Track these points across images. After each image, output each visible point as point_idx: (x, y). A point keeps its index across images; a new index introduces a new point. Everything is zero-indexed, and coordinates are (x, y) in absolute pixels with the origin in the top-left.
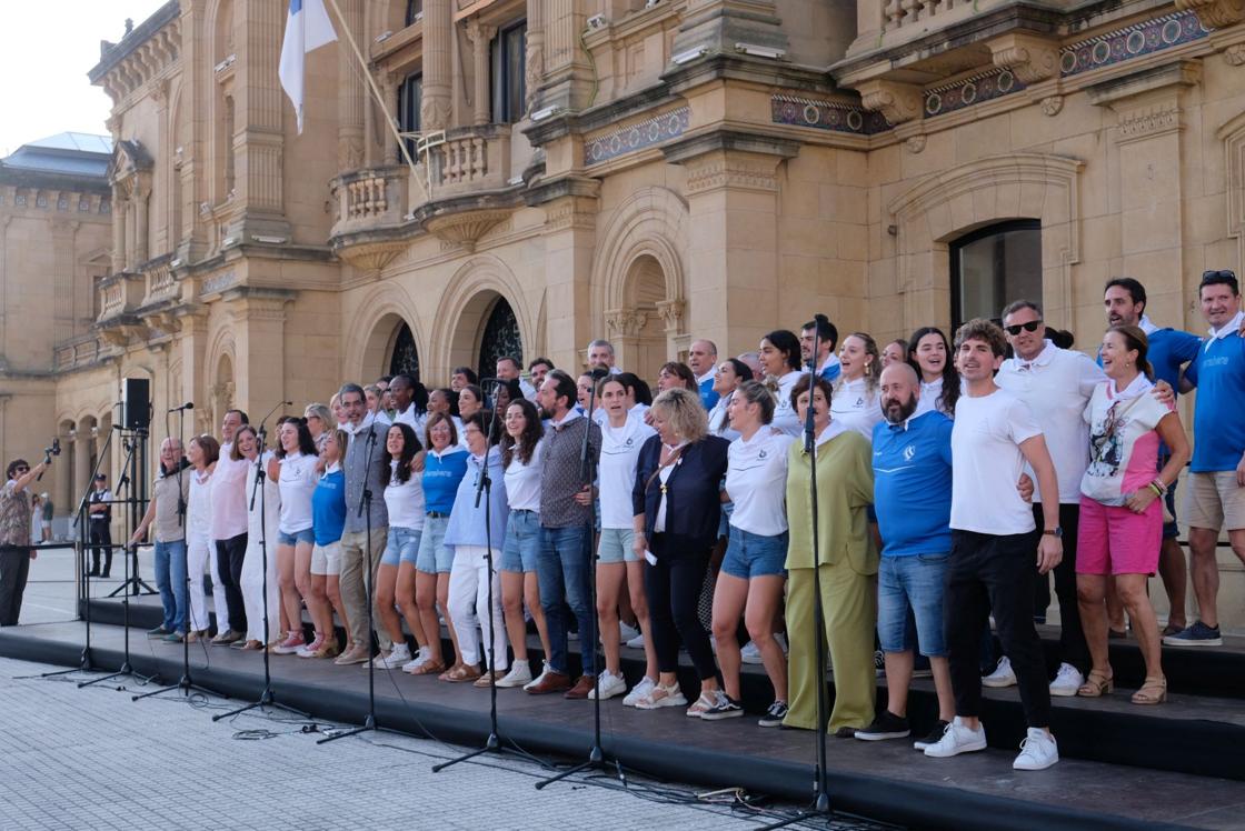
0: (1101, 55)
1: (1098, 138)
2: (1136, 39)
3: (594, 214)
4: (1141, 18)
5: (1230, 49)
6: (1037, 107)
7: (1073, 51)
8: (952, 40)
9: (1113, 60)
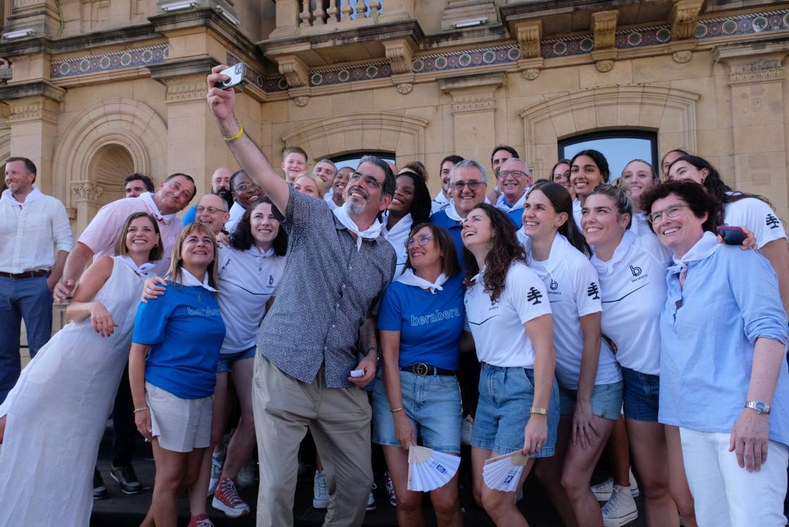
0: (441, 63)
1: (437, 110)
2: (465, 58)
3: (58, 113)
4: (471, 47)
5: (529, 71)
6: (394, 89)
7: (422, 59)
8: (360, 36)
9: (448, 67)
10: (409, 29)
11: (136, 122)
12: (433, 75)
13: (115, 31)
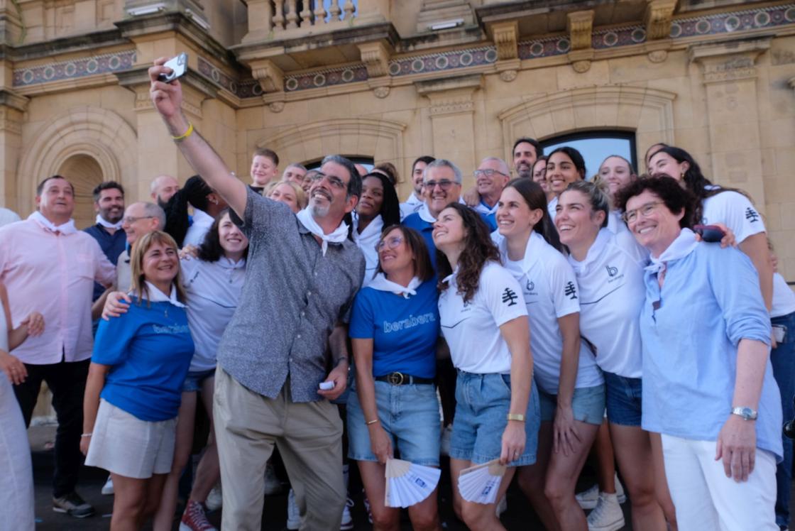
0: (418, 65)
1: (415, 113)
2: (442, 61)
3: (22, 123)
4: (447, 49)
5: (507, 72)
6: (371, 93)
7: (398, 62)
8: (335, 40)
9: (426, 70)
10: (384, 32)
11: (105, 131)
12: (410, 78)
13: (80, 37)
